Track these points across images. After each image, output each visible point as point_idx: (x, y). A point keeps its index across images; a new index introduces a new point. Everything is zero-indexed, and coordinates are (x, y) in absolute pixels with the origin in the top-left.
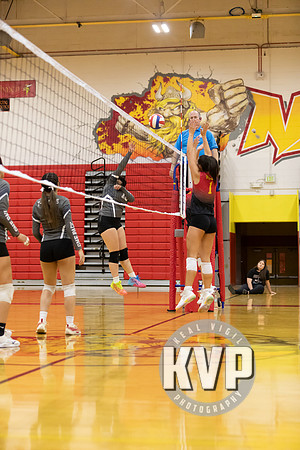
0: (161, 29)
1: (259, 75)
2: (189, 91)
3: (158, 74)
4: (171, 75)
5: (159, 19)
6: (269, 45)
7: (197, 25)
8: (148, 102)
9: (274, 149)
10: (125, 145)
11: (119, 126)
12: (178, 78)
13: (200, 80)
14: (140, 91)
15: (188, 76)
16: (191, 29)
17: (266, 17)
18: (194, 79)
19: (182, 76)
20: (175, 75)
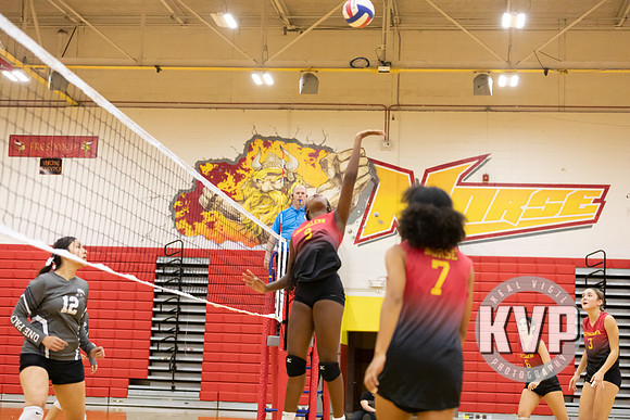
0: (263, 80)
1: (385, 144)
2: (296, 160)
3: (257, 137)
4: (274, 139)
5: (261, 66)
6: (399, 107)
7: (308, 77)
8: (241, 172)
10: (211, 225)
11: (203, 200)
12: (282, 143)
13: (310, 146)
14: (233, 158)
15: (294, 141)
16: (301, 82)
17: (396, 71)
18: (302, 145)
19: (288, 141)
20: (279, 138)
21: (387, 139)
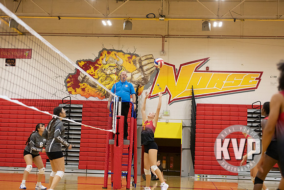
0: (107, 23)
1: (162, 53)
2: (122, 60)
3: (104, 49)
5: (106, 17)
6: (168, 36)
7: (128, 22)
8: (97, 65)
9: (169, 96)
10: (83, 90)
11: (80, 78)
13: (128, 54)
14: (93, 59)
15: (121, 51)
16: (124, 24)
17: (167, 20)
18: (125, 53)
19: (118, 51)
20: (114, 50)
21: (163, 50)
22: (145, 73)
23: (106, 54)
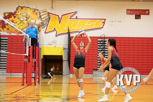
1: (52, 9)
4: (24, 7)
9: (56, 32)
10: (8, 29)
11: (6, 23)
12: (26, 8)
13: (33, 9)
19: (27, 8)
20: (25, 7)
21: (52, 7)
22: (43, 20)
23: (21, 9)
